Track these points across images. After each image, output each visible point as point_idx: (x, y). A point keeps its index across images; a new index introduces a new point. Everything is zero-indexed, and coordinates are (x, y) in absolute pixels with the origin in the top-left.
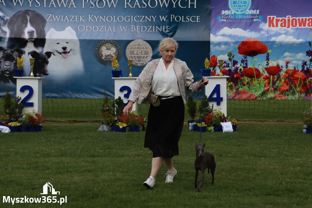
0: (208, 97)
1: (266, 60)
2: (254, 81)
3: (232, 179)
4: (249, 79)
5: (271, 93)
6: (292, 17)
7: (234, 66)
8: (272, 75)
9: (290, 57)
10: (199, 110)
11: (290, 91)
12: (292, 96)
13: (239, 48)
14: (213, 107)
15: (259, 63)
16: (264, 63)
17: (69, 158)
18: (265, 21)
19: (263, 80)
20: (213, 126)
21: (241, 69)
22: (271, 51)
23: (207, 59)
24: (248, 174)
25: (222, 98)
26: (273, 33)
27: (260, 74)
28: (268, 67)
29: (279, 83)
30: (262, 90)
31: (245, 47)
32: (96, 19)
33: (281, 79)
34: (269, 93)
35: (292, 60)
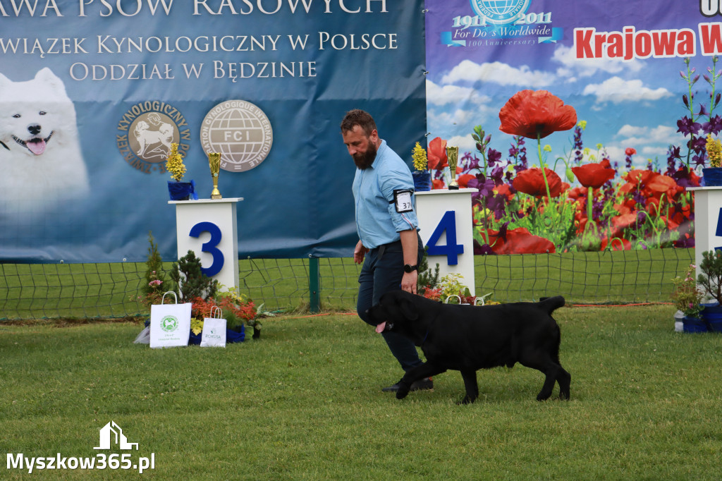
1: (575, 148)
2: (544, 204)
4: (533, 200)
6: (636, 31)
7: (491, 165)
8: (592, 187)
9: (637, 136)
11: (639, 227)
12: (645, 239)
13: (502, 117)
14: (437, 270)
15: (557, 156)
16: (568, 154)
17: (59, 419)
18: (566, 40)
19: (568, 202)
21: (511, 172)
22: (585, 122)
23: (418, 145)
25: (461, 247)
27: (561, 185)
28: (581, 166)
29: (610, 208)
30: (568, 228)
31: (519, 114)
32: (119, 46)
33: (615, 196)
34: (586, 234)
35: (641, 146)
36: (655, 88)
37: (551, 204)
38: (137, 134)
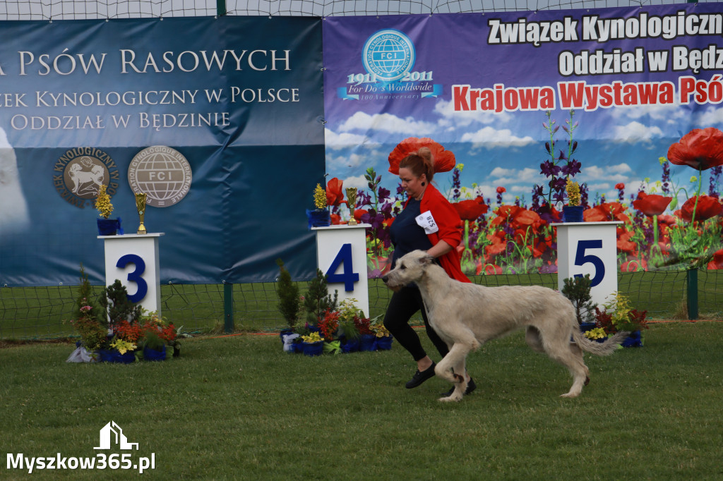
0: (324, 274)
1: (454, 187)
3: (383, 464)
5: (467, 260)
6: (505, 87)
7: (381, 201)
8: (469, 220)
9: (507, 177)
10: (306, 304)
11: (509, 255)
12: (514, 266)
13: (389, 159)
14: (336, 296)
16: (448, 192)
18: (446, 96)
20: (338, 340)
21: (398, 207)
22: (462, 165)
23: (318, 186)
24: (419, 450)
25: (357, 274)
26: (465, 124)
28: (459, 201)
29: (484, 238)
32: (56, 101)
33: (488, 228)
35: (510, 185)
36: (522, 137)
38: (72, 175)
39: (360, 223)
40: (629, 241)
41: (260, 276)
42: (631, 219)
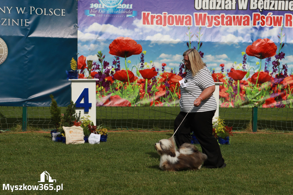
0: (74, 103)
1: (141, 62)
2: (127, 85)
4: (122, 83)
6: (168, 14)
7: (105, 67)
8: (148, 79)
9: (167, 58)
10: (64, 118)
11: (167, 97)
12: (169, 102)
13: (110, 48)
14: (80, 114)
15: (133, 65)
16: (138, 65)
18: (139, 17)
19: (137, 85)
21: (113, 71)
22: (145, 51)
23: (73, 59)
25: (91, 104)
26: (147, 31)
27: (134, 77)
28: (143, 70)
29: (155, 88)
30: (137, 96)
31: (117, 47)
33: (157, 83)
34: (144, 99)
35: (168, 63)
37: (130, 86)
39: (94, 78)
40: (226, 92)
41: (42, 103)
42: (227, 82)
